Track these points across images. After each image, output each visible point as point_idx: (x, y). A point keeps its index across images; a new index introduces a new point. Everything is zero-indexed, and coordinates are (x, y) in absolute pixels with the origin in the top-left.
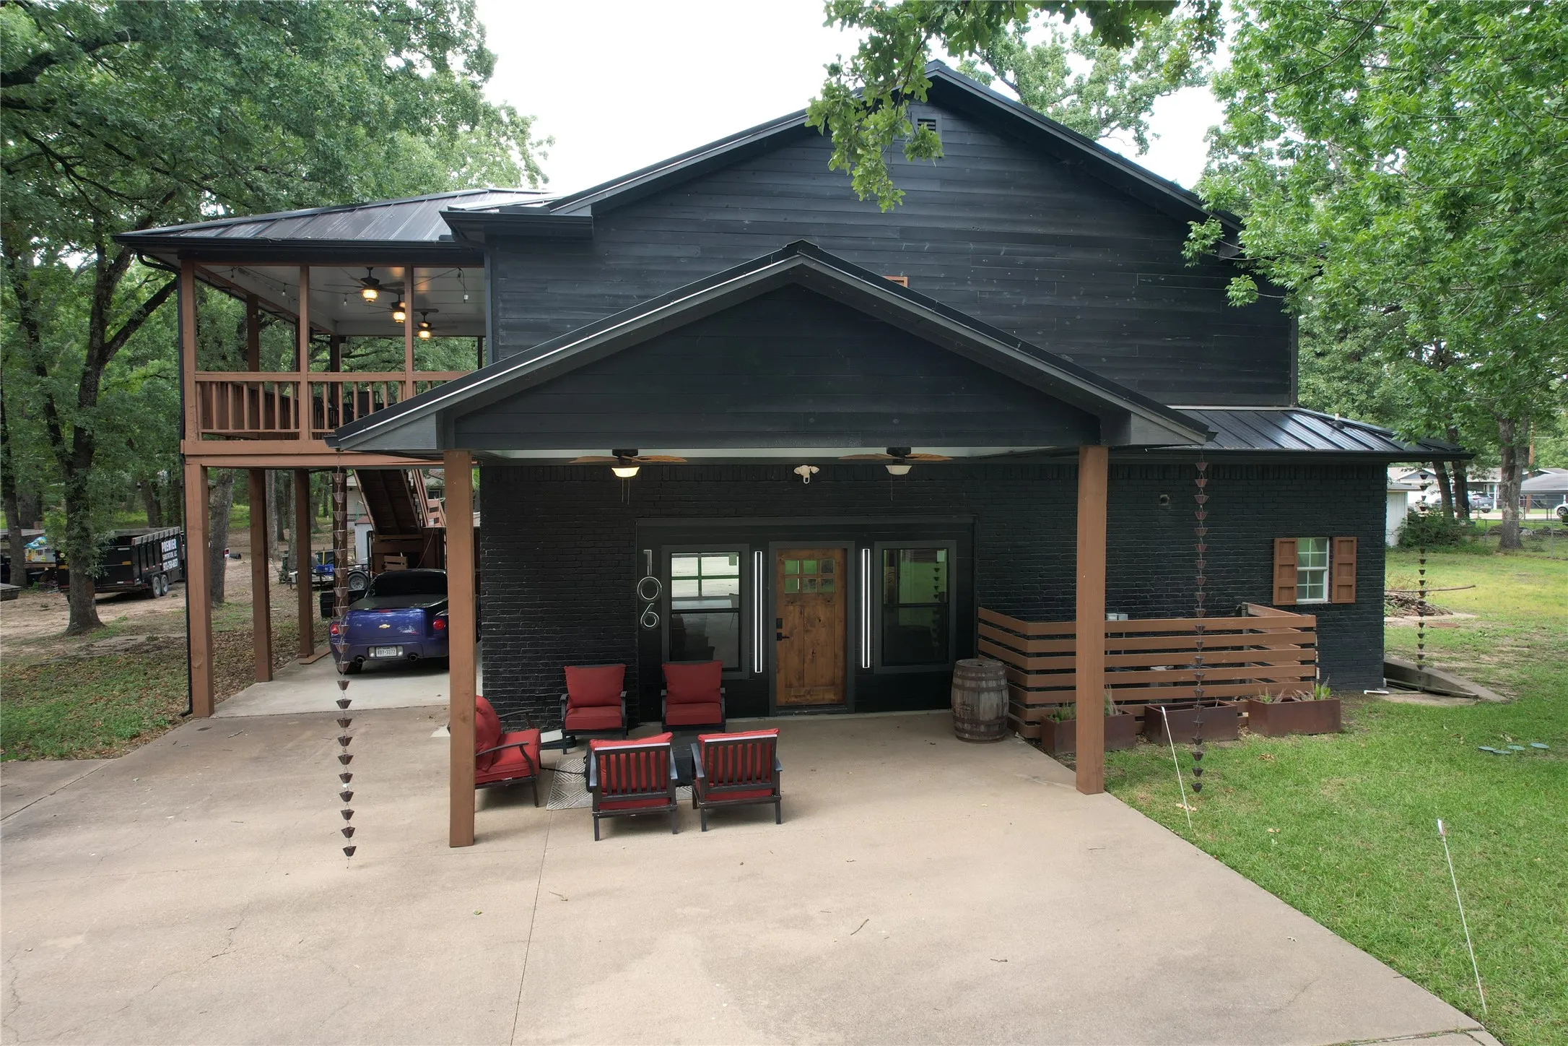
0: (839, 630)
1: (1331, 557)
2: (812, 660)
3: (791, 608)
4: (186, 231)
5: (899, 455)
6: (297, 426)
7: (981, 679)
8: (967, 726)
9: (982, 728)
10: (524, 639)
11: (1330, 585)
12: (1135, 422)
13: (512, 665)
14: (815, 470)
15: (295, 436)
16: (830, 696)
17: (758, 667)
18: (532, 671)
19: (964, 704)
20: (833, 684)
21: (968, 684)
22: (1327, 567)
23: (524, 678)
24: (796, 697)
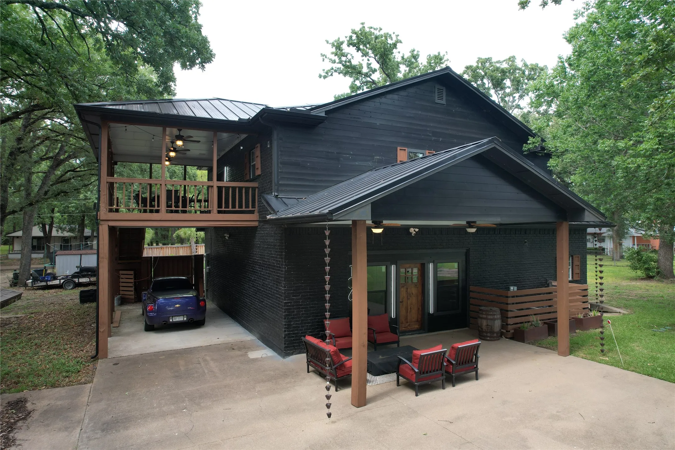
0: (420, 298)
1: (572, 263)
2: (410, 311)
3: (402, 289)
4: (105, 105)
5: (470, 224)
6: (158, 206)
7: (494, 315)
8: (489, 334)
9: (495, 335)
10: (302, 308)
11: (572, 273)
12: (586, 213)
13: (297, 321)
14: (417, 230)
15: (157, 211)
16: (416, 326)
17: (393, 315)
18: (305, 323)
19: (488, 325)
20: (417, 321)
21: (489, 317)
22: (571, 267)
23: (302, 327)
24: (404, 327)
